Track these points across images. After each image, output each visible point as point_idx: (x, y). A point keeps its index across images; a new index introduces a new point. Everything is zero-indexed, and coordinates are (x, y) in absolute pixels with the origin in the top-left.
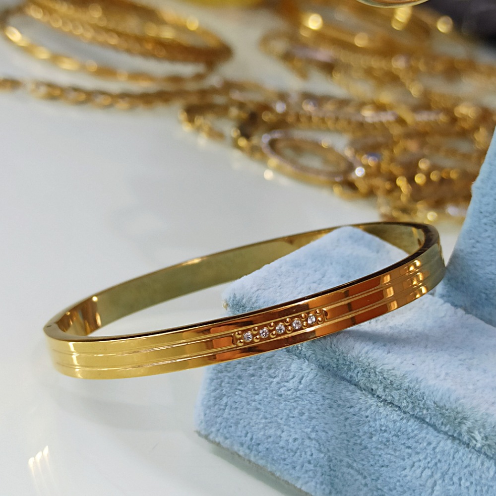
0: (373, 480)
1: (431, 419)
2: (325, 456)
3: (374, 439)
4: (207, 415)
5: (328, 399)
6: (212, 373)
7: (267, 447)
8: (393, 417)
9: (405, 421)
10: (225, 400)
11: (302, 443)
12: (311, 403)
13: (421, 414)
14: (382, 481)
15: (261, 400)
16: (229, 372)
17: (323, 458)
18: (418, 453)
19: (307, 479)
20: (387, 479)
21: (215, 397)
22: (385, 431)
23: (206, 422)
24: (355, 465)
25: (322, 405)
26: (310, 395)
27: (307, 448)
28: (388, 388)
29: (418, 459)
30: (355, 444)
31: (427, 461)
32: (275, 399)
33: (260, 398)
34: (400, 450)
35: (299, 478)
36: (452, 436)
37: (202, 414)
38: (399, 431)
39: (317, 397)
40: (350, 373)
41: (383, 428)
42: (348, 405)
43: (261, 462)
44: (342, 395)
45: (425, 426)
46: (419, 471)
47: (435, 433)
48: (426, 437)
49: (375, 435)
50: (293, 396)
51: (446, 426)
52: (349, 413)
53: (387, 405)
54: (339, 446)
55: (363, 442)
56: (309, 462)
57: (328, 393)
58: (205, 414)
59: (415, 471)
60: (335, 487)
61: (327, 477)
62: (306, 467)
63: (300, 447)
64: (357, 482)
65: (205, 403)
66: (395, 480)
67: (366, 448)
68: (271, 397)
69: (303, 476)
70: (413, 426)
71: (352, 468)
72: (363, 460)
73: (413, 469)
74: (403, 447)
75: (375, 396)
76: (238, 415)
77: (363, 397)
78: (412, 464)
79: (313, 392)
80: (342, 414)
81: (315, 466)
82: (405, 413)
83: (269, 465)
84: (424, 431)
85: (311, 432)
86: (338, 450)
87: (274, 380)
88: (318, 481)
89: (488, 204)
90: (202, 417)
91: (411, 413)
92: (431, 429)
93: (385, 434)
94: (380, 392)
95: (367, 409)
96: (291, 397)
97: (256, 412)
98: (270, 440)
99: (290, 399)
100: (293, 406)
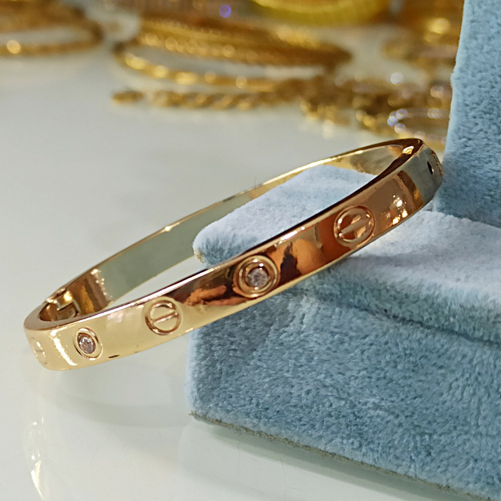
0: (407, 417)
1: (460, 327)
2: (346, 403)
3: (399, 367)
4: (201, 390)
5: (337, 333)
6: (198, 339)
7: (278, 409)
8: (416, 336)
9: (430, 337)
10: (219, 366)
11: (317, 394)
12: (319, 344)
13: (447, 323)
14: (418, 415)
15: (260, 356)
16: (217, 332)
17: (344, 405)
18: (453, 372)
19: (330, 436)
20: (424, 412)
21: (206, 365)
22: (411, 354)
23: (201, 399)
24: (383, 403)
25: (332, 342)
26: (315, 335)
27: (324, 399)
28: (403, 303)
29: (455, 379)
30: (378, 379)
31: (465, 378)
32: (277, 350)
33: (259, 353)
34: (431, 374)
35: (321, 437)
36: (489, 341)
37: (195, 390)
38: (426, 350)
39: (323, 335)
40: (357, 297)
41: (408, 352)
42: (362, 335)
43: (273, 430)
44: (352, 325)
45: (455, 337)
46: (458, 393)
47: (469, 343)
48: (459, 350)
49: (399, 363)
50: (298, 341)
51: (479, 330)
52: (364, 344)
53: (407, 324)
54: (360, 386)
55: (388, 374)
56: (330, 415)
57: (336, 327)
58: (199, 389)
59: (454, 393)
60: (365, 437)
61: (354, 428)
62: (327, 422)
63: (315, 400)
64: (390, 424)
65: (196, 376)
66: (433, 410)
67: (391, 380)
68: (271, 349)
69: (325, 434)
70: (442, 340)
71: (381, 409)
72: (391, 396)
73: (451, 392)
74: (434, 368)
75: (391, 317)
76: (237, 380)
77: (377, 322)
78: (448, 386)
79: (318, 331)
80: (357, 347)
81: (337, 418)
82: (429, 328)
83: (283, 431)
84: (455, 344)
85: (325, 378)
86: (360, 391)
87: (272, 328)
88: (344, 435)
89: (473, 94)
90: (196, 394)
91: (436, 326)
92: (462, 339)
93: (411, 359)
94: (396, 310)
95: (385, 334)
96: (294, 343)
97: (257, 371)
98: (279, 400)
99: (294, 346)
100: (299, 353)
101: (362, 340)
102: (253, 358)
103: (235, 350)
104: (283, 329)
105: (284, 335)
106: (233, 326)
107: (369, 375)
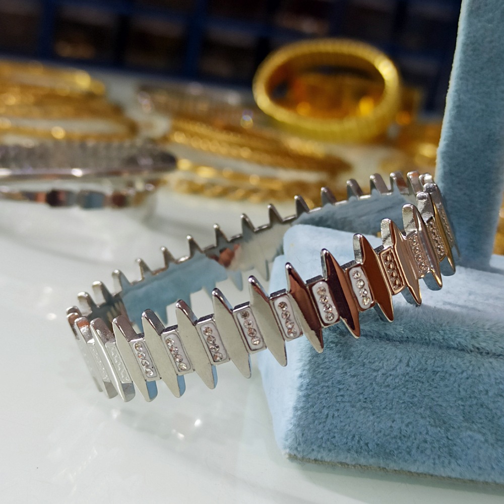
101: (460, 376)
102: (360, 400)
103: (342, 396)
104: (390, 373)
105: (391, 377)
106: (342, 375)
107: (463, 404)
